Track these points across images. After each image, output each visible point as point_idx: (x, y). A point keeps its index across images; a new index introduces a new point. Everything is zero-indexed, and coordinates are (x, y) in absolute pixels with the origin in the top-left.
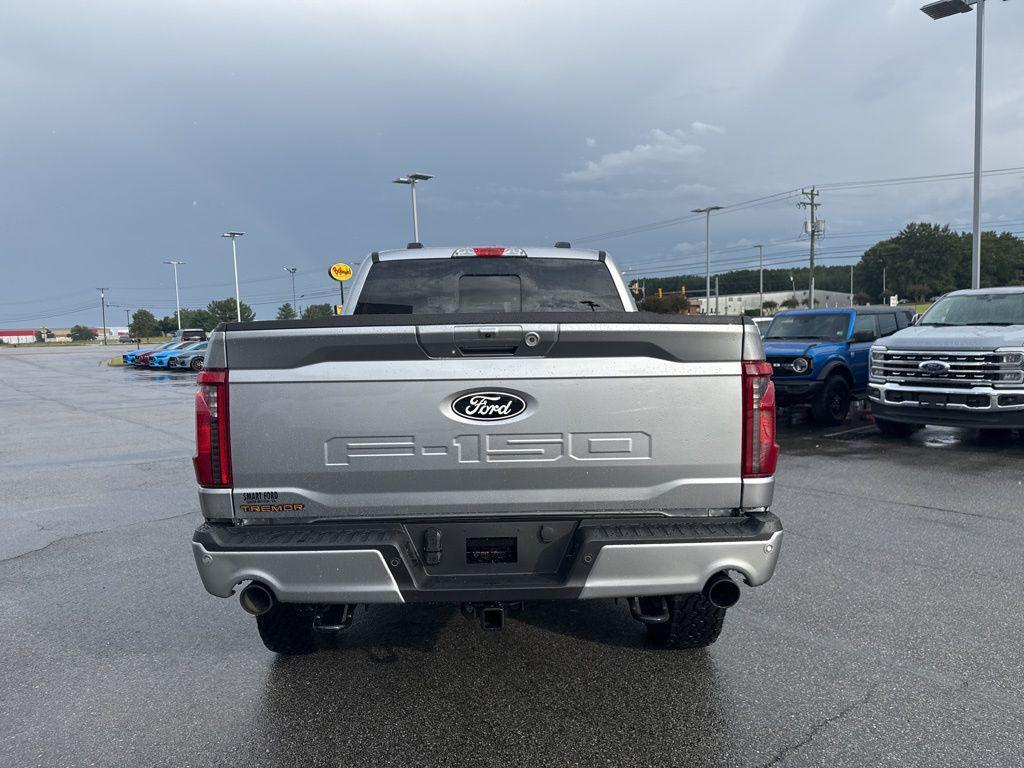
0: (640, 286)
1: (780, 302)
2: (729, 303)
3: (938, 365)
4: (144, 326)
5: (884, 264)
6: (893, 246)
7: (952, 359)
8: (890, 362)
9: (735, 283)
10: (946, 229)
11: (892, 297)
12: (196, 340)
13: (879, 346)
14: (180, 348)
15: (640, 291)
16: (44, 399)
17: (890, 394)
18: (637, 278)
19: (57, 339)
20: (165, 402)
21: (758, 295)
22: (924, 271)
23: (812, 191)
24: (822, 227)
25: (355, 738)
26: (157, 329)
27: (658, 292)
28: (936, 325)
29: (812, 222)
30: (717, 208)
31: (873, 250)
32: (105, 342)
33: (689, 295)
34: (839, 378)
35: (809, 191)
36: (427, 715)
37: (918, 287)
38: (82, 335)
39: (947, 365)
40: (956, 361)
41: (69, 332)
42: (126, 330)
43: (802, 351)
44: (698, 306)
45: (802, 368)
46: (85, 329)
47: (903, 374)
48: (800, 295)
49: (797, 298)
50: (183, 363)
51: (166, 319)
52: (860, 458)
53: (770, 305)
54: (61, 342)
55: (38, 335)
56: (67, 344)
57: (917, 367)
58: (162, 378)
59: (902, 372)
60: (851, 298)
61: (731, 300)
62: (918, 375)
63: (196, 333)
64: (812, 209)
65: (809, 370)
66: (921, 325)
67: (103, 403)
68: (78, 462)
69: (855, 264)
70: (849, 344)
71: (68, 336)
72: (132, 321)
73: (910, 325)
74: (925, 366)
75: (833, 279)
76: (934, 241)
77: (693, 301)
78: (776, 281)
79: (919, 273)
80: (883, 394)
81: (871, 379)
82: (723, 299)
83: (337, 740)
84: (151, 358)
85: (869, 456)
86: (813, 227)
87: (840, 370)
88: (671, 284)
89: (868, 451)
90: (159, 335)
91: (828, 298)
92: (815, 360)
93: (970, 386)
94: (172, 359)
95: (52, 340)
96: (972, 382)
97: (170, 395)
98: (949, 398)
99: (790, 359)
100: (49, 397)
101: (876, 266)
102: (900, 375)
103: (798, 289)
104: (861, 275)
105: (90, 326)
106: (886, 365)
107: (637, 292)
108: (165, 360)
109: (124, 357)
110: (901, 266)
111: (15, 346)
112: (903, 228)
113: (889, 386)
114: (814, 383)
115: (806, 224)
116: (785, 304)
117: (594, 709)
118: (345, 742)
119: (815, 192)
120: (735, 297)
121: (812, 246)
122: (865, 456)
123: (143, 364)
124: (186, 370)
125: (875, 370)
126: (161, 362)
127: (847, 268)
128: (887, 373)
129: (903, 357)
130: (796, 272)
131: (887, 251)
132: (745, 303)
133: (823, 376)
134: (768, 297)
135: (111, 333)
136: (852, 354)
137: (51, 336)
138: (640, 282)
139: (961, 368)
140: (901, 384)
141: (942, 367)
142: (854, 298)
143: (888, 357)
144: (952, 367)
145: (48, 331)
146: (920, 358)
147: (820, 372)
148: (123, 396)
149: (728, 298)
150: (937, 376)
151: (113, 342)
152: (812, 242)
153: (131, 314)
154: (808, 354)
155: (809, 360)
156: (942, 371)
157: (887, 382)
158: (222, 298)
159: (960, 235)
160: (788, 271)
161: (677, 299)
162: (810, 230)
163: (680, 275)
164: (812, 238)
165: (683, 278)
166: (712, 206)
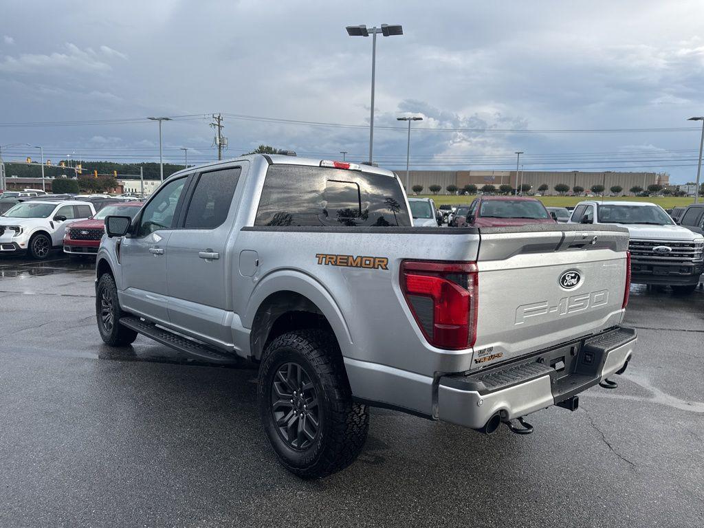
23: (219, 117)
24: (226, 142)
27: (94, 173)
29: (220, 138)
30: (167, 119)
33: (118, 177)
35: (216, 116)
44: (123, 186)
64: (219, 129)
77: (120, 182)
86: (220, 141)
115: (215, 138)
119: (221, 118)
121: (220, 154)
152: (220, 151)
161: (108, 180)
162: (218, 143)
163: (103, 161)
164: (220, 148)
165: (106, 163)
166: (163, 117)
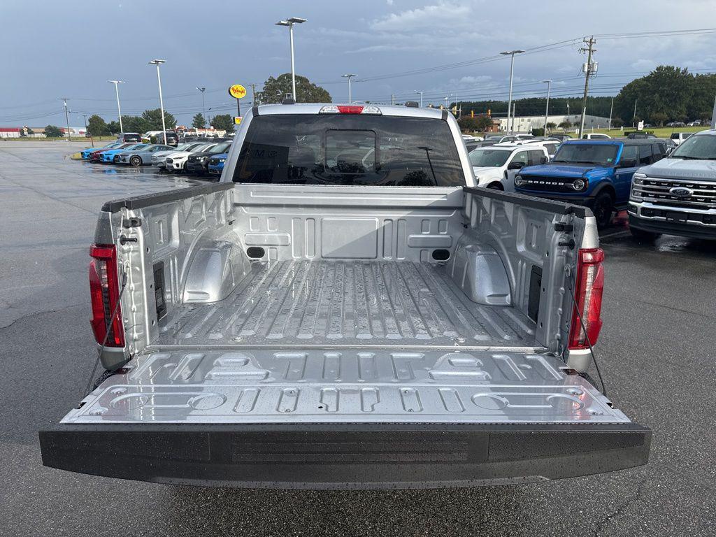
0: (458, 109)
1: (558, 124)
2: (521, 123)
3: (685, 191)
4: (97, 128)
5: (636, 97)
6: (645, 82)
7: (696, 186)
8: (647, 186)
9: (527, 108)
10: (685, 71)
11: (640, 123)
12: (134, 141)
13: (641, 173)
14: (122, 148)
15: (458, 112)
16: (23, 187)
17: (644, 210)
18: (456, 101)
19: (36, 135)
20: (111, 192)
21: (543, 118)
22: (665, 103)
23: (591, 39)
24: (595, 68)
25: (237, 525)
26: (106, 130)
27: (471, 113)
28: (685, 158)
29: (589, 64)
30: (520, 52)
31: (630, 86)
32: (70, 139)
33: (492, 116)
34: (606, 195)
35: (588, 39)
36: (294, 503)
37: (659, 115)
38: (54, 133)
39: (691, 191)
40: (699, 188)
41: (43, 130)
42: (85, 130)
43: (581, 173)
44: (499, 125)
45: (580, 186)
46: (55, 128)
47: (656, 196)
48: (572, 118)
49: (570, 121)
50: (124, 160)
51: (113, 123)
52: (619, 261)
53: (551, 125)
54: (38, 138)
55: (22, 132)
56: (42, 139)
57: (668, 191)
58: (110, 171)
59: (656, 194)
60: (610, 122)
61: (523, 120)
62: (668, 197)
63: (134, 136)
64: (590, 54)
65: (585, 188)
66: (673, 157)
67: (65, 191)
68: (42, 244)
69: (615, 96)
70: (616, 168)
71: (44, 133)
72: (88, 124)
73: (664, 157)
74: (674, 191)
75: (598, 107)
76: (675, 80)
77: (495, 121)
78: (557, 107)
79: (661, 105)
80: (639, 211)
81: (631, 198)
82: (517, 120)
83: (223, 527)
84: (101, 155)
85: (626, 258)
86: (589, 68)
87: (608, 189)
88: (481, 107)
89: (624, 254)
90: (109, 135)
91: (592, 121)
92: (590, 181)
93: (707, 208)
94: (116, 156)
95: (32, 136)
96: (708, 204)
97: (114, 186)
98: (690, 216)
99: (572, 180)
100: (27, 185)
101: (630, 98)
102: (654, 197)
103: (571, 114)
104: (618, 104)
105: (59, 126)
106: (644, 189)
107: (455, 114)
108: (112, 157)
109: (82, 153)
110: (649, 99)
111: (5, 140)
112: (654, 69)
113: (643, 205)
114: (588, 199)
115: (584, 65)
116: (561, 125)
117: (426, 499)
118: (229, 529)
119: (593, 41)
120: (526, 119)
121: (587, 83)
122: (622, 259)
123: (95, 159)
124: (126, 165)
125: (634, 191)
126: (108, 159)
127: (609, 99)
128: (644, 194)
129: (659, 183)
130: (571, 100)
131: (640, 87)
132: (533, 123)
133: (594, 193)
134: (551, 119)
135: (74, 132)
136: (617, 176)
137: (31, 132)
138: (458, 105)
139: (702, 193)
140: (654, 203)
141: (688, 192)
142: (612, 122)
143: (646, 182)
144: (695, 193)
145: (29, 129)
146: (671, 185)
147: (593, 190)
148: (80, 186)
149: (521, 119)
150: (683, 199)
151: (76, 139)
152: (587, 80)
153: (87, 119)
154: (585, 177)
155: (585, 181)
156: (687, 195)
157: (643, 201)
158: (153, 108)
159: (695, 76)
160: (565, 99)
161: (485, 119)
162: (586, 70)
163: (488, 100)
164: (587, 77)
165: (489, 102)
166: (516, 50)
